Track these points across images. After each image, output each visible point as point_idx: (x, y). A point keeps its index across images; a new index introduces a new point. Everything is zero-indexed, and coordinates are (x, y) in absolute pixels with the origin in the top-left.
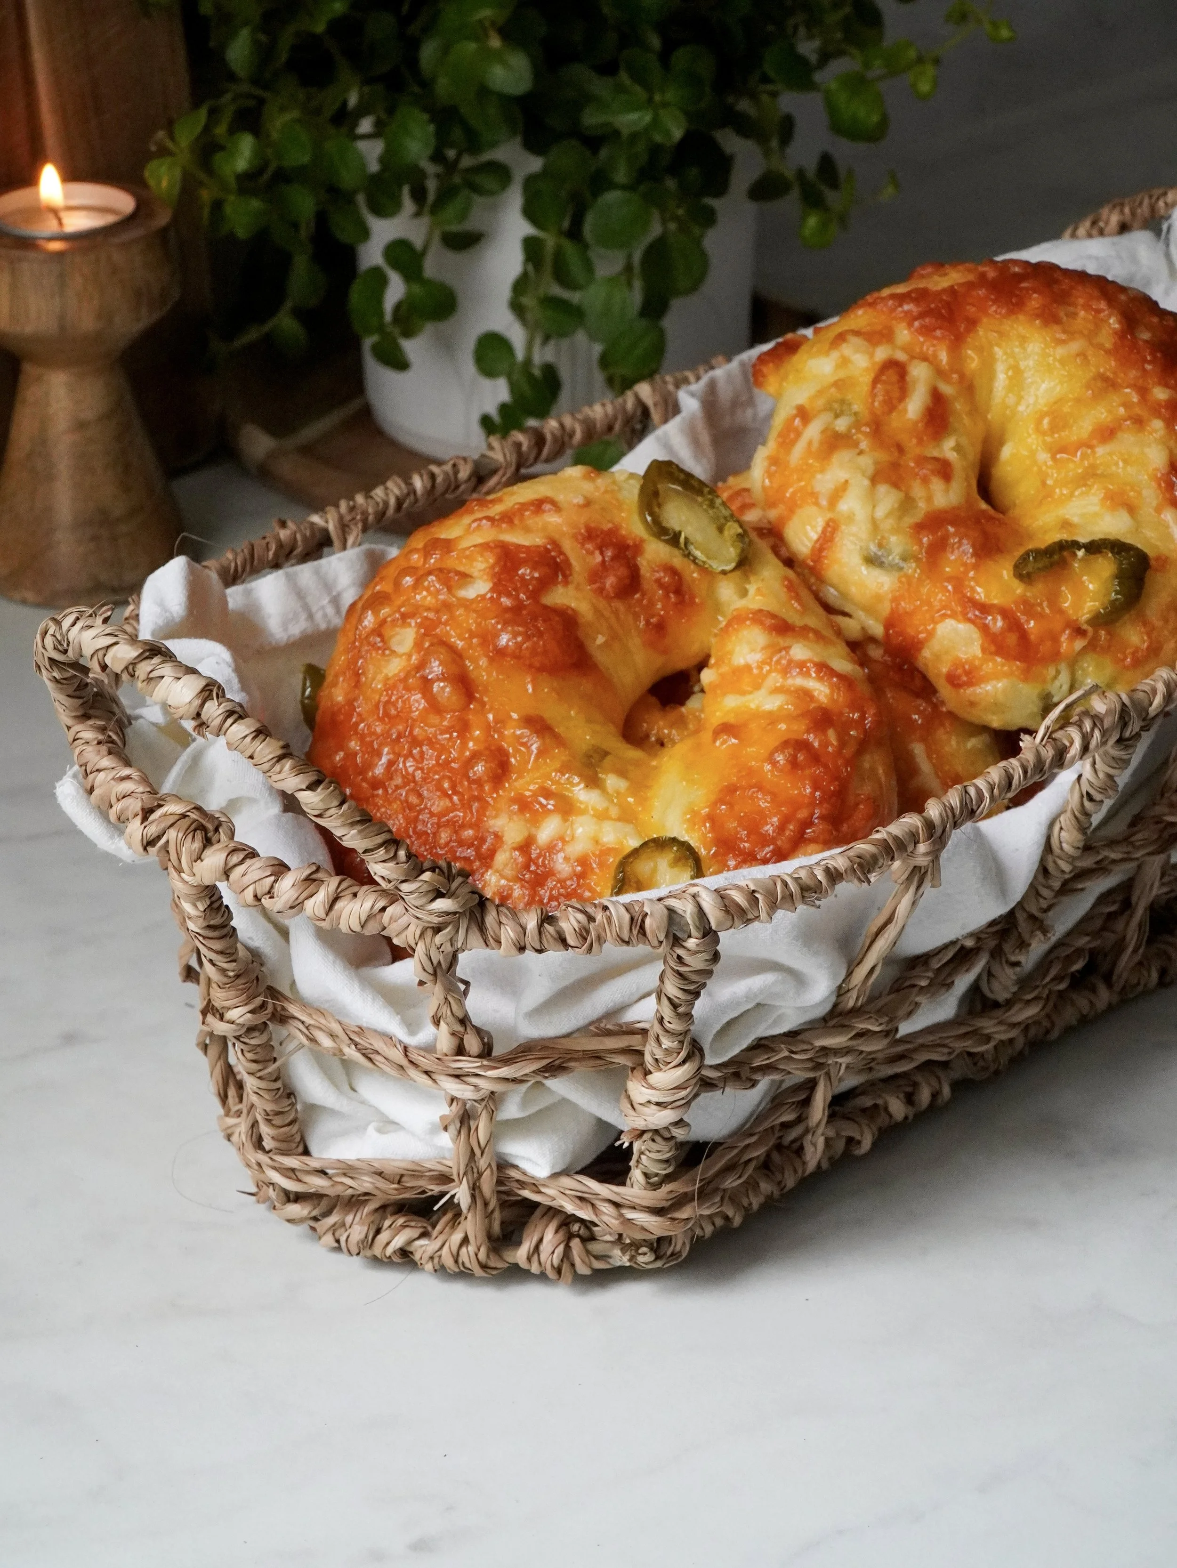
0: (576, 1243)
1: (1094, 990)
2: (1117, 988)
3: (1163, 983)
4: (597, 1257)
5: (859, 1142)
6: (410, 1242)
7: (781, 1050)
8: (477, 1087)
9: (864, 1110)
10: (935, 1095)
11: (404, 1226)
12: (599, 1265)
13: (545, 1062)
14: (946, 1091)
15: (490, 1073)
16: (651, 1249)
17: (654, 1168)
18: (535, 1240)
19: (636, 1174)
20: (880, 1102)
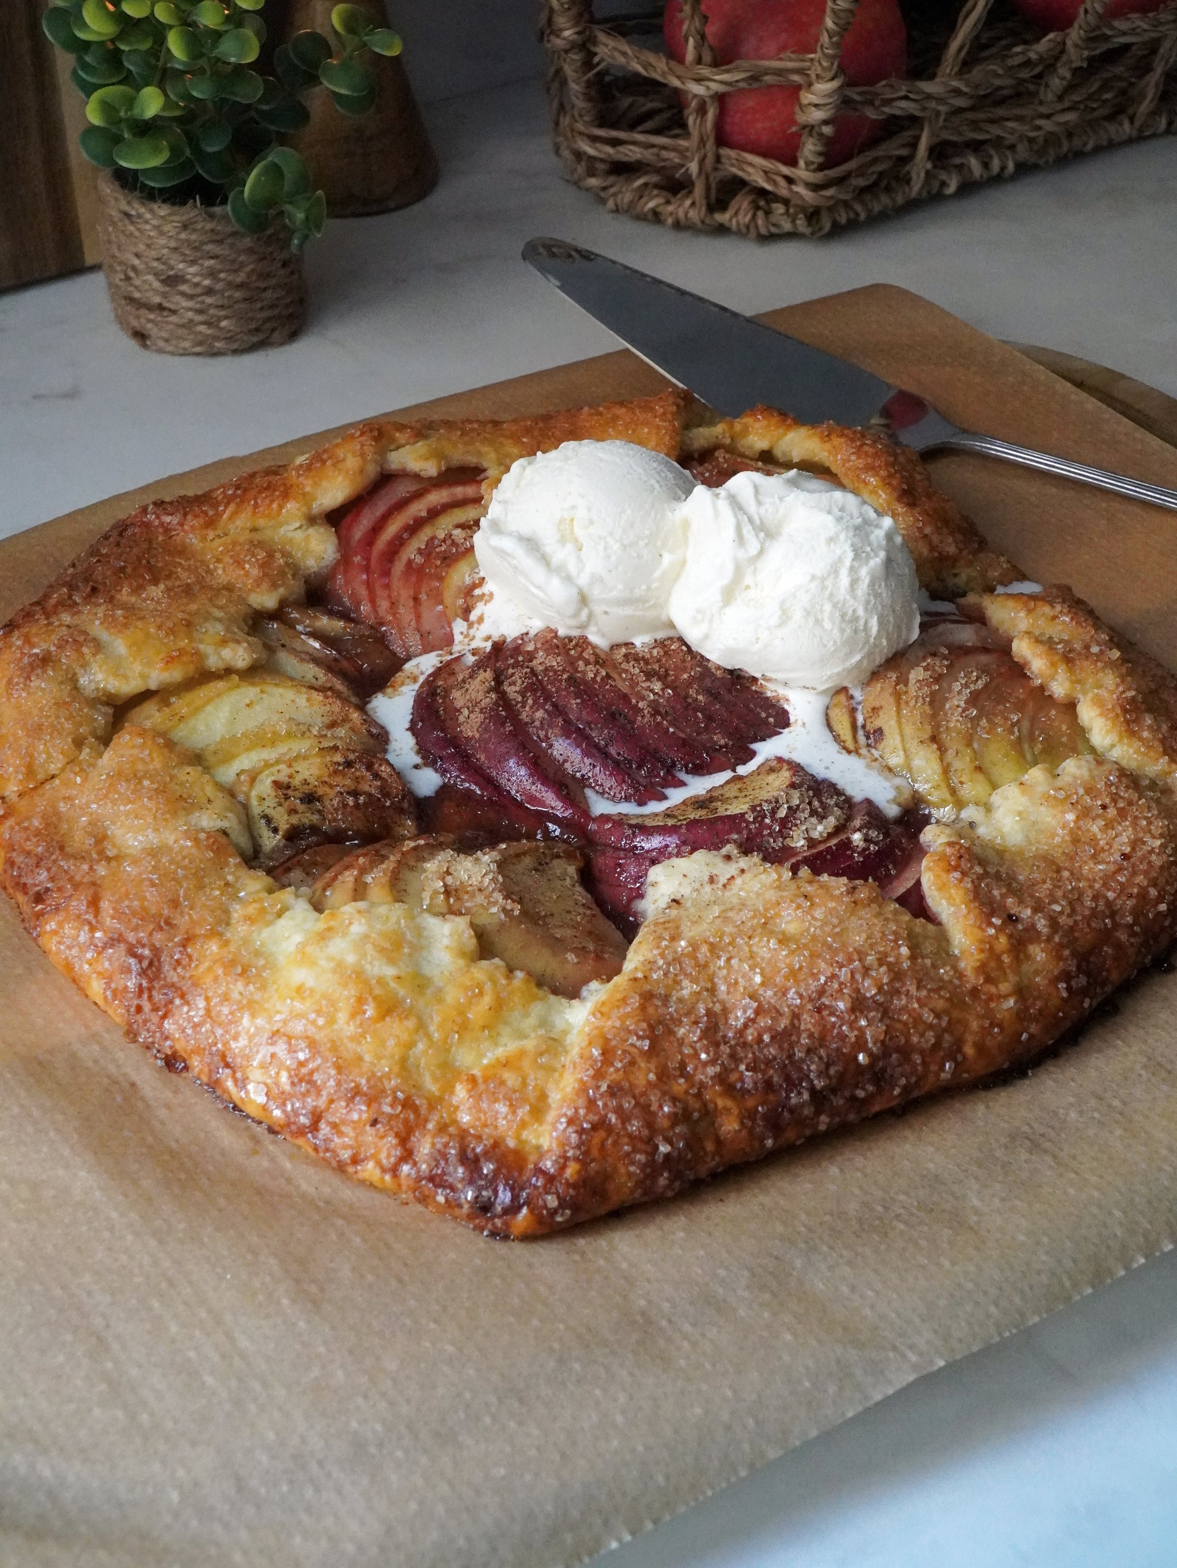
0: (760, 214)
1: (1121, 124)
2: (1137, 124)
3: (1168, 132)
4: (774, 225)
5: (948, 186)
6: (658, 206)
7: (901, 90)
8: (708, 88)
9: (956, 166)
10: (1003, 168)
11: (657, 196)
12: (774, 230)
13: (749, 74)
14: (1011, 166)
15: (717, 77)
16: (806, 217)
17: (812, 158)
18: (736, 207)
19: (802, 163)
20: (965, 161)
